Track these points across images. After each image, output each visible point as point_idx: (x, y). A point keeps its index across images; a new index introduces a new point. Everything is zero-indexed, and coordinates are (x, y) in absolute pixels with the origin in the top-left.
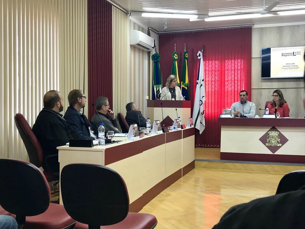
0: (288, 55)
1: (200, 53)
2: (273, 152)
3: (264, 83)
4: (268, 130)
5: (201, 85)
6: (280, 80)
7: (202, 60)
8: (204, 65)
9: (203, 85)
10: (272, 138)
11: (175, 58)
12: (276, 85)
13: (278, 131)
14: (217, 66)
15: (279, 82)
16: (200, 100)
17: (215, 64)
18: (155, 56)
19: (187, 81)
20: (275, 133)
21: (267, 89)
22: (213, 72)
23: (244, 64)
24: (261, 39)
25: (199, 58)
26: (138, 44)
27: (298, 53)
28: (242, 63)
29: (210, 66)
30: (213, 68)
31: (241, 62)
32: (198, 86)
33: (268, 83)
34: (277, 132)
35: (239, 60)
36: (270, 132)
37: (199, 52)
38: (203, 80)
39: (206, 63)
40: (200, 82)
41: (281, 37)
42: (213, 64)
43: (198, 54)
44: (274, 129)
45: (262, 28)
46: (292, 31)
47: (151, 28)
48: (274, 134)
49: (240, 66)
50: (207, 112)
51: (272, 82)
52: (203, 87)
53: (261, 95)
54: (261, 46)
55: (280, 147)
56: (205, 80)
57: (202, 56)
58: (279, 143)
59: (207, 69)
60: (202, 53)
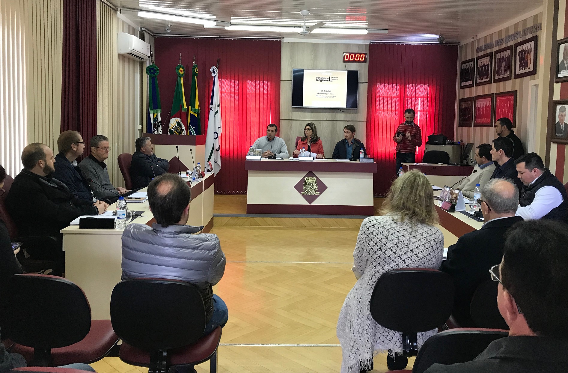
0: (324, 80)
1: (215, 69)
2: (310, 202)
3: (295, 113)
4: (304, 175)
5: (217, 112)
6: (313, 110)
7: (217, 78)
8: (220, 85)
9: (219, 112)
10: (309, 185)
11: (181, 73)
12: (309, 116)
13: (316, 177)
14: (237, 88)
15: (313, 112)
16: (215, 132)
17: (234, 85)
18: (151, 69)
19: (197, 106)
20: (313, 179)
21: (298, 121)
22: (232, 95)
23: (271, 87)
24: (292, 57)
25: (213, 75)
26: (130, 53)
27: (335, 79)
28: (269, 86)
29: (228, 87)
30: (232, 90)
31: (267, 84)
32: (212, 113)
33: (300, 113)
34: (314, 178)
35: (265, 82)
36: (306, 178)
37: (214, 67)
38: (218, 106)
39: (223, 83)
40: (215, 108)
41: (316, 57)
42: (232, 85)
43: (211, 70)
44: (311, 174)
45: (294, 43)
46: (328, 50)
47: (146, 28)
48: (311, 180)
49: (266, 89)
50: (223, 147)
51: (304, 112)
52: (219, 115)
53: (291, 127)
54: (292, 66)
55: (317, 196)
56: (220, 105)
57: (217, 72)
58: (317, 191)
59: (224, 90)
60: (217, 69)
